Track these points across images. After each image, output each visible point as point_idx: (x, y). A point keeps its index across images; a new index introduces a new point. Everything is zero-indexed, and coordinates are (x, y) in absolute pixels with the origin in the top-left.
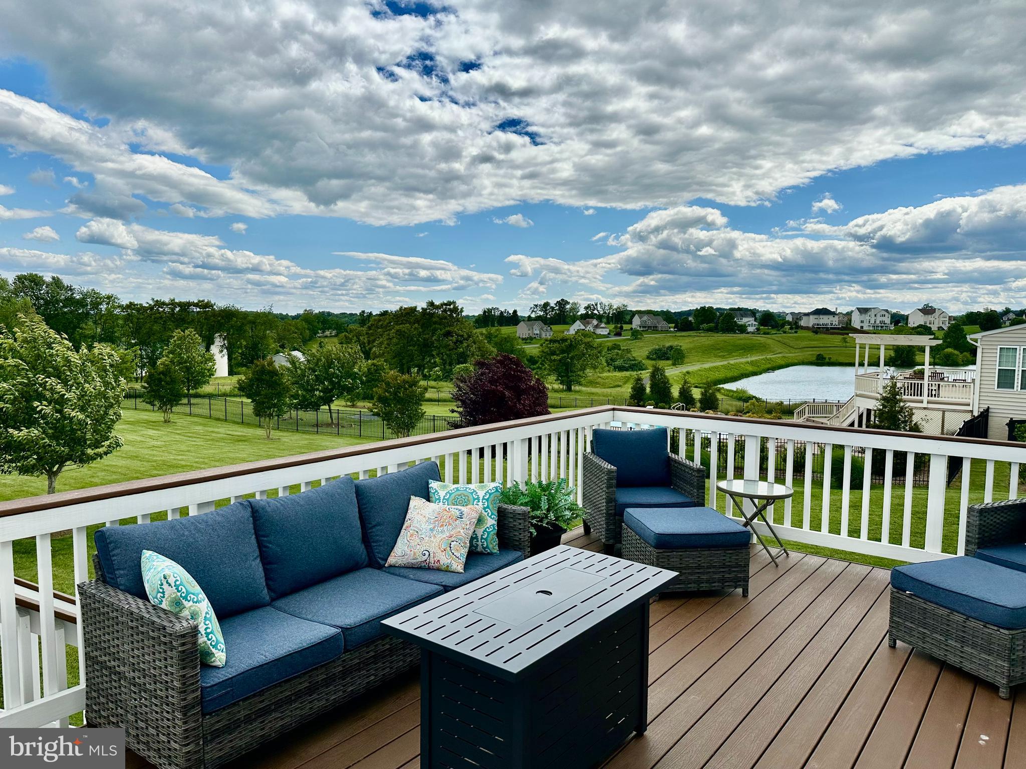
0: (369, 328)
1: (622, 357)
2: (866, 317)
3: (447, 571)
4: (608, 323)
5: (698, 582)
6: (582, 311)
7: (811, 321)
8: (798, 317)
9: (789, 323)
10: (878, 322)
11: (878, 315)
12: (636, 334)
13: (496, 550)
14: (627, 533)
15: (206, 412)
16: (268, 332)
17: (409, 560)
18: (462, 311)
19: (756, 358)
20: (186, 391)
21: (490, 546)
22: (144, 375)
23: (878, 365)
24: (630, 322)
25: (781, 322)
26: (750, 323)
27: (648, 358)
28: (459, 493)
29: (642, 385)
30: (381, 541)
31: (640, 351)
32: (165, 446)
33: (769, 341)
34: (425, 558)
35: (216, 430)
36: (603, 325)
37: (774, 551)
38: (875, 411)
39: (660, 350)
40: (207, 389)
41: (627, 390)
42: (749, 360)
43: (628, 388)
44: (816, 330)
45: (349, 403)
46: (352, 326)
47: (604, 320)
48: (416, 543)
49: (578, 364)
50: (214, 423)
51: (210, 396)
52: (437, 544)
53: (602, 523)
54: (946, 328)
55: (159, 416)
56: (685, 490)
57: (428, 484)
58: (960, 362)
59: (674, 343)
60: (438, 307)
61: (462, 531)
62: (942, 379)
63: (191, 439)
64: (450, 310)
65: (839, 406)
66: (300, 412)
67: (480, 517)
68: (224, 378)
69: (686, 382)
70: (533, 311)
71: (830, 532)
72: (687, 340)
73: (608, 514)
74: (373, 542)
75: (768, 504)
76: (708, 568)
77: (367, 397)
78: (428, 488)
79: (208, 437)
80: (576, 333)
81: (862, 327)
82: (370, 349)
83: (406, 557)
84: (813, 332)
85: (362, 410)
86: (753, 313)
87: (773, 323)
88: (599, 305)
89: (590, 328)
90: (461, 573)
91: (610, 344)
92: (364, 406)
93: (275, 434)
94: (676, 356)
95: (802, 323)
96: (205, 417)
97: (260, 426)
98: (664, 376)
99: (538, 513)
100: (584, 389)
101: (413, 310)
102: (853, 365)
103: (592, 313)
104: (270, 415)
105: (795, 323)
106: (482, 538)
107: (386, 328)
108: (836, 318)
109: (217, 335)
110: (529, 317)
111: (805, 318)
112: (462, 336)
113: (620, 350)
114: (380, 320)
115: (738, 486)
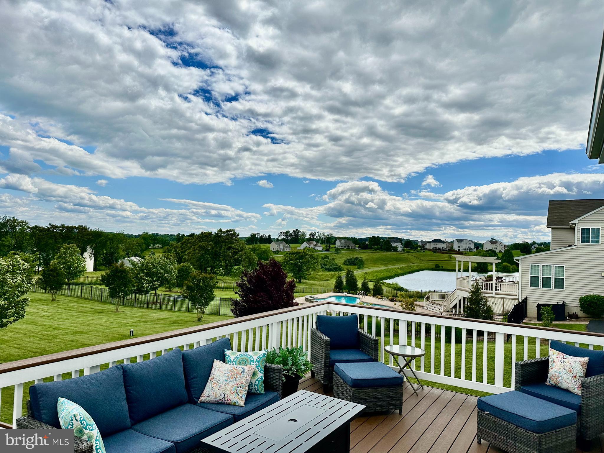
0: (182, 244)
1: (330, 263)
2: (461, 245)
3: (235, 405)
4: (322, 244)
5: (375, 407)
6: (308, 236)
7: (432, 246)
8: (425, 243)
9: (420, 247)
10: (467, 247)
11: (468, 244)
12: (337, 250)
13: (263, 392)
14: (336, 378)
15: (78, 294)
16: (120, 245)
17: (212, 398)
18: (238, 235)
19: (403, 266)
20: (67, 281)
21: (260, 389)
22: (40, 270)
23: (468, 271)
24: (335, 244)
25: (416, 246)
26: (400, 246)
27: (344, 264)
28: (242, 357)
29: (341, 280)
30: (196, 387)
31: (339, 260)
32: (52, 316)
33: (410, 256)
34: (222, 397)
35: (85, 305)
36: (319, 245)
37: (416, 386)
38: (468, 298)
39: (351, 259)
40: (81, 279)
41: (333, 282)
42: (399, 266)
43: (333, 281)
44: (435, 251)
45: (168, 290)
46: (171, 242)
47: (320, 242)
48: (217, 389)
49: (305, 267)
50: (83, 301)
51: (81, 284)
52: (229, 389)
53: (322, 371)
54: (503, 252)
55: (49, 297)
56: (367, 352)
57: (224, 352)
58: (511, 270)
59: (359, 256)
60: (224, 233)
61: (244, 381)
62: (502, 281)
63: (68, 311)
64: (231, 234)
65: (448, 294)
66: (137, 295)
67: (254, 372)
68: (91, 272)
69: (365, 279)
70: (280, 236)
71: (445, 375)
72: (366, 255)
73: (325, 366)
74: (192, 388)
75: (412, 359)
76: (381, 398)
77: (179, 286)
78: (224, 354)
79: (79, 310)
80: (304, 249)
81: (459, 250)
82: (183, 256)
83: (211, 397)
84: (433, 252)
85: (176, 294)
86: (400, 240)
87: (411, 246)
88: (317, 234)
89: (312, 246)
90: (243, 406)
91: (323, 256)
92: (177, 292)
93: (121, 308)
94: (359, 263)
95: (427, 247)
96: (78, 297)
97: (112, 303)
98: (354, 275)
99: (286, 367)
100: (308, 281)
101: (210, 234)
102: (455, 270)
103: (313, 238)
104: (120, 297)
105: (422, 247)
106: (255, 385)
107: (193, 244)
108: (445, 244)
109: (88, 246)
110: (278, 239)
111: (428, 244)
112: (238, 249)
113: (329, 259)
114: (189, 239)
115: (396, 349)
